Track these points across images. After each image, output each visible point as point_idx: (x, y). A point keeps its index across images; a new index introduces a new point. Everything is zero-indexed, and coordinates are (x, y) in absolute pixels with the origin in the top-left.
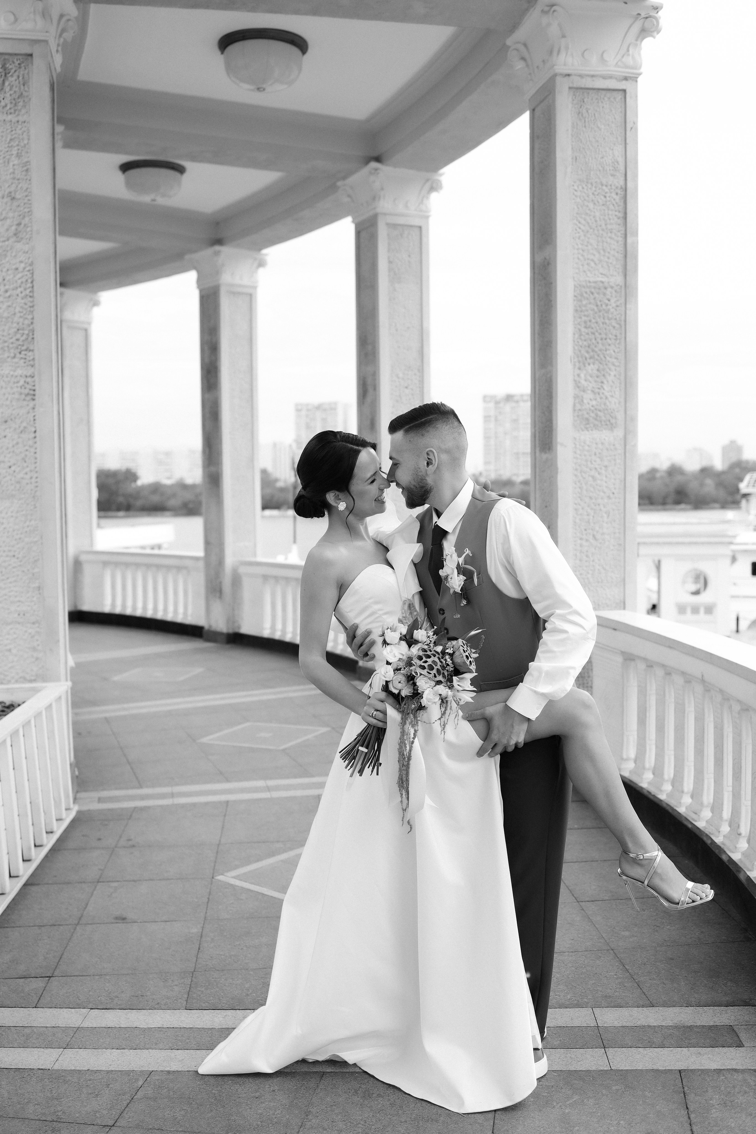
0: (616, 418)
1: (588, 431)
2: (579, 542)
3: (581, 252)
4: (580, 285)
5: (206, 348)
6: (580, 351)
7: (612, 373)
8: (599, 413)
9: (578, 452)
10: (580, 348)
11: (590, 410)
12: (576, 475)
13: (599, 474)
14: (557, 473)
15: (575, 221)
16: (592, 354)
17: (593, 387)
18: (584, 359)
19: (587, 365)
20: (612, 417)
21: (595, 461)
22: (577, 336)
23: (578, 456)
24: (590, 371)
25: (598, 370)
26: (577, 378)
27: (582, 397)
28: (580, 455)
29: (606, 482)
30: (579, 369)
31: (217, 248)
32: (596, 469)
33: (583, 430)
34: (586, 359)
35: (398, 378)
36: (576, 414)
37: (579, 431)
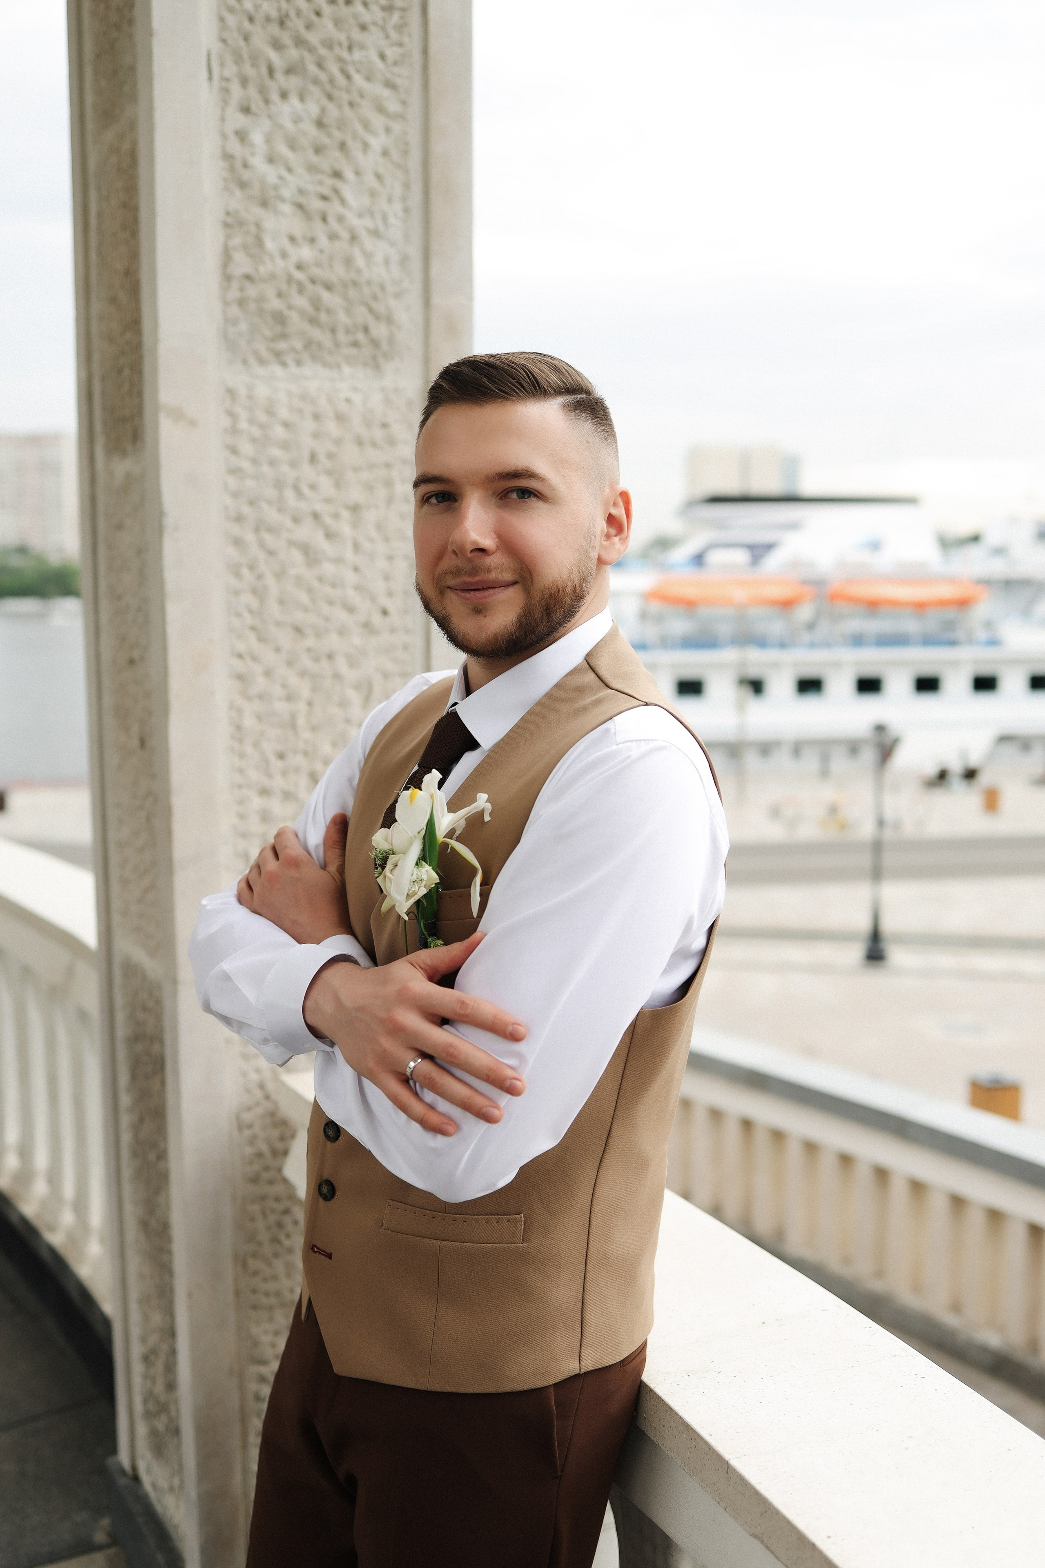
0: (389, 320)
1: (284, 364)
2: (257, 802)
6: (246, 38)
7: (377, 142)
8: (326, 296)
9: (247, 448)
10: (246, 24)
11: (290, 280)
12: (237, 542)
13: (330, 535)
14: (160, 530)
16: (293, 53)
17: (301, 192)
18: (264, 70)
19: (275, 97)
20: (378, 317)
21: (313, 487)
23: (246, 465)
24: (288, 124)
25: (320, 124)
26: (234, 146)
27: (258, 226)
28: (254, 461)
29: (356, 569)
30: (246, 110)
32: (316, 516)
33: (262, 362)
34: (271, 71)
36: (234, 294)
37: (245, 362)
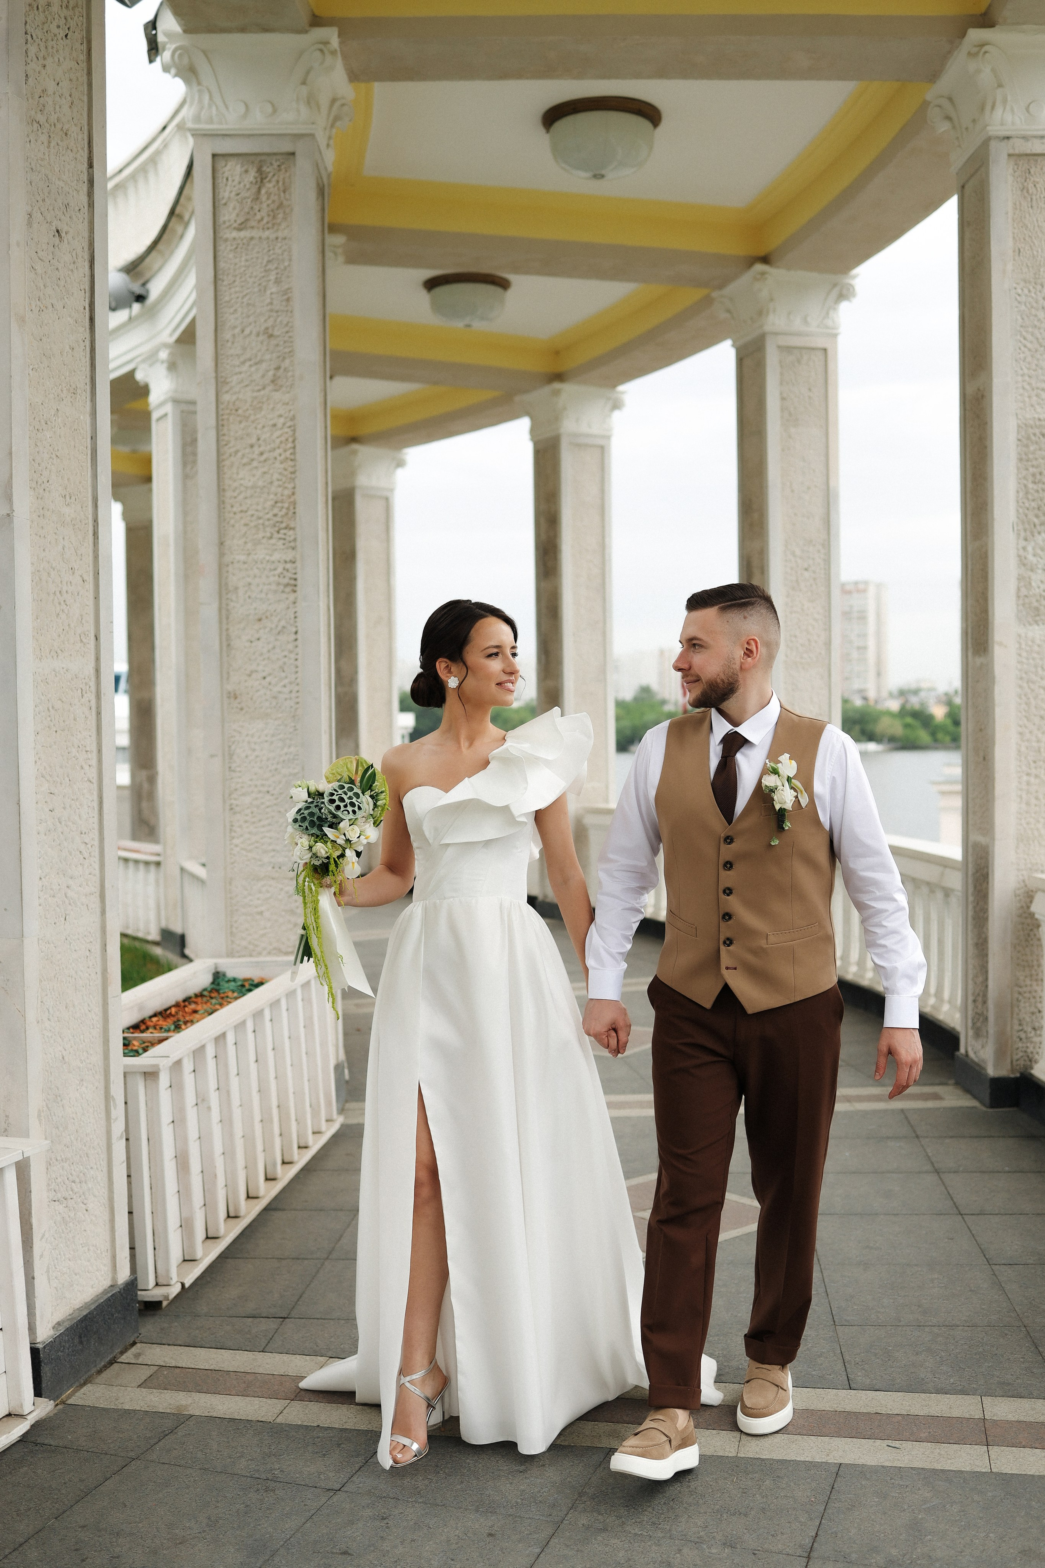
1: (1038, 625)
2: (1025, 778)
3: (1027, 378)
4: (1026, 425)
5: (542, 520)
6: (1026, 516)
9: (1024, 654)
10: (1026, 511)
11: (1041, 595)
12: (1020, 687)
14: (994, 683)
15: (1018, 337)
16: (1043, 518)
18: (1032, 526)
19: (1036, 534)
22: (1022, 494)
23: (1024, 660)
24: (1041, 543)
26: (1021, 552)
27: (1030, 578)
28: (1027, 659)
30: (1026, 540)
31: (556, 385)
33: (1030, 624)
34: (1035, 526)
36: (1020, 602)
37: (1024, 625)
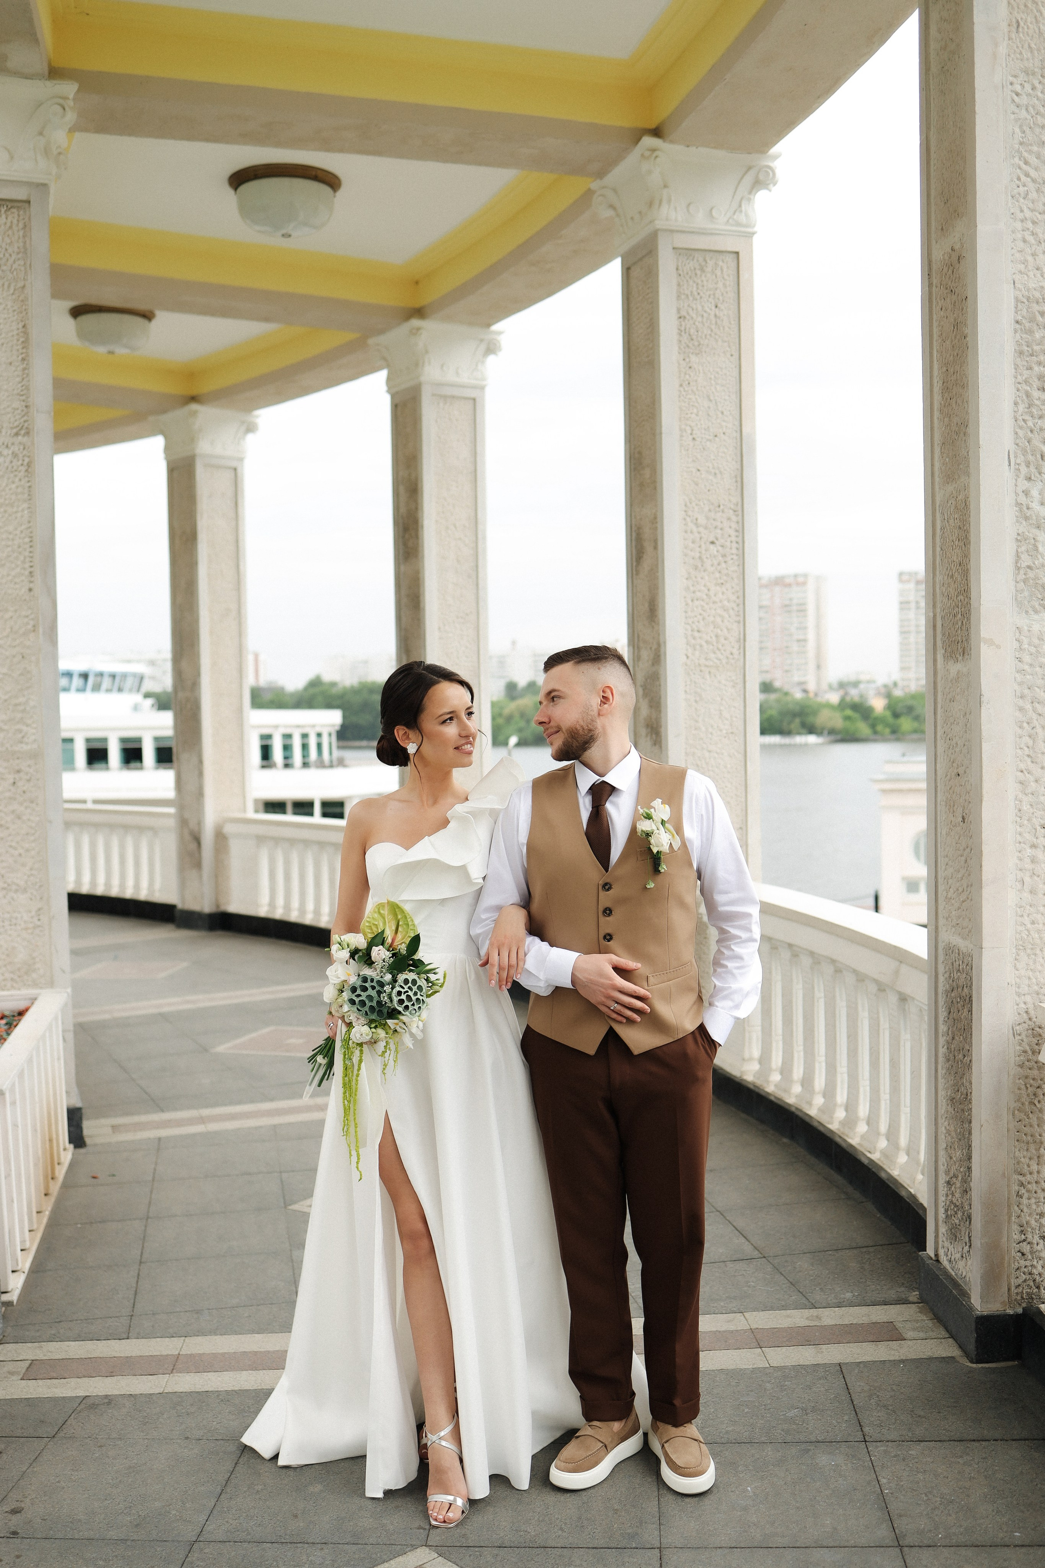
2: (1030, 852)
3: (1030, 225)
4: (1028, 299)
5: (402, 489)
6: (1030, 441)
9: (1027, 658)
10: (1029, 435)
12: (1021, 709)
14: (980, 704)
15: (1016, 160)
18: (1039, 456)
22: (1021, 407)
23: (1026, 667)
26: (1022, 499)
27: (1035, 539)
28: (1031, 665)
30: (1029, 479)
31: (415, 322)
33: (1036, 612)
35: (697, 525)
36: (1021, 576)
37: (1027, 612)
